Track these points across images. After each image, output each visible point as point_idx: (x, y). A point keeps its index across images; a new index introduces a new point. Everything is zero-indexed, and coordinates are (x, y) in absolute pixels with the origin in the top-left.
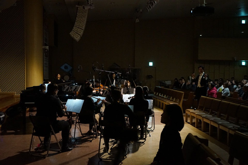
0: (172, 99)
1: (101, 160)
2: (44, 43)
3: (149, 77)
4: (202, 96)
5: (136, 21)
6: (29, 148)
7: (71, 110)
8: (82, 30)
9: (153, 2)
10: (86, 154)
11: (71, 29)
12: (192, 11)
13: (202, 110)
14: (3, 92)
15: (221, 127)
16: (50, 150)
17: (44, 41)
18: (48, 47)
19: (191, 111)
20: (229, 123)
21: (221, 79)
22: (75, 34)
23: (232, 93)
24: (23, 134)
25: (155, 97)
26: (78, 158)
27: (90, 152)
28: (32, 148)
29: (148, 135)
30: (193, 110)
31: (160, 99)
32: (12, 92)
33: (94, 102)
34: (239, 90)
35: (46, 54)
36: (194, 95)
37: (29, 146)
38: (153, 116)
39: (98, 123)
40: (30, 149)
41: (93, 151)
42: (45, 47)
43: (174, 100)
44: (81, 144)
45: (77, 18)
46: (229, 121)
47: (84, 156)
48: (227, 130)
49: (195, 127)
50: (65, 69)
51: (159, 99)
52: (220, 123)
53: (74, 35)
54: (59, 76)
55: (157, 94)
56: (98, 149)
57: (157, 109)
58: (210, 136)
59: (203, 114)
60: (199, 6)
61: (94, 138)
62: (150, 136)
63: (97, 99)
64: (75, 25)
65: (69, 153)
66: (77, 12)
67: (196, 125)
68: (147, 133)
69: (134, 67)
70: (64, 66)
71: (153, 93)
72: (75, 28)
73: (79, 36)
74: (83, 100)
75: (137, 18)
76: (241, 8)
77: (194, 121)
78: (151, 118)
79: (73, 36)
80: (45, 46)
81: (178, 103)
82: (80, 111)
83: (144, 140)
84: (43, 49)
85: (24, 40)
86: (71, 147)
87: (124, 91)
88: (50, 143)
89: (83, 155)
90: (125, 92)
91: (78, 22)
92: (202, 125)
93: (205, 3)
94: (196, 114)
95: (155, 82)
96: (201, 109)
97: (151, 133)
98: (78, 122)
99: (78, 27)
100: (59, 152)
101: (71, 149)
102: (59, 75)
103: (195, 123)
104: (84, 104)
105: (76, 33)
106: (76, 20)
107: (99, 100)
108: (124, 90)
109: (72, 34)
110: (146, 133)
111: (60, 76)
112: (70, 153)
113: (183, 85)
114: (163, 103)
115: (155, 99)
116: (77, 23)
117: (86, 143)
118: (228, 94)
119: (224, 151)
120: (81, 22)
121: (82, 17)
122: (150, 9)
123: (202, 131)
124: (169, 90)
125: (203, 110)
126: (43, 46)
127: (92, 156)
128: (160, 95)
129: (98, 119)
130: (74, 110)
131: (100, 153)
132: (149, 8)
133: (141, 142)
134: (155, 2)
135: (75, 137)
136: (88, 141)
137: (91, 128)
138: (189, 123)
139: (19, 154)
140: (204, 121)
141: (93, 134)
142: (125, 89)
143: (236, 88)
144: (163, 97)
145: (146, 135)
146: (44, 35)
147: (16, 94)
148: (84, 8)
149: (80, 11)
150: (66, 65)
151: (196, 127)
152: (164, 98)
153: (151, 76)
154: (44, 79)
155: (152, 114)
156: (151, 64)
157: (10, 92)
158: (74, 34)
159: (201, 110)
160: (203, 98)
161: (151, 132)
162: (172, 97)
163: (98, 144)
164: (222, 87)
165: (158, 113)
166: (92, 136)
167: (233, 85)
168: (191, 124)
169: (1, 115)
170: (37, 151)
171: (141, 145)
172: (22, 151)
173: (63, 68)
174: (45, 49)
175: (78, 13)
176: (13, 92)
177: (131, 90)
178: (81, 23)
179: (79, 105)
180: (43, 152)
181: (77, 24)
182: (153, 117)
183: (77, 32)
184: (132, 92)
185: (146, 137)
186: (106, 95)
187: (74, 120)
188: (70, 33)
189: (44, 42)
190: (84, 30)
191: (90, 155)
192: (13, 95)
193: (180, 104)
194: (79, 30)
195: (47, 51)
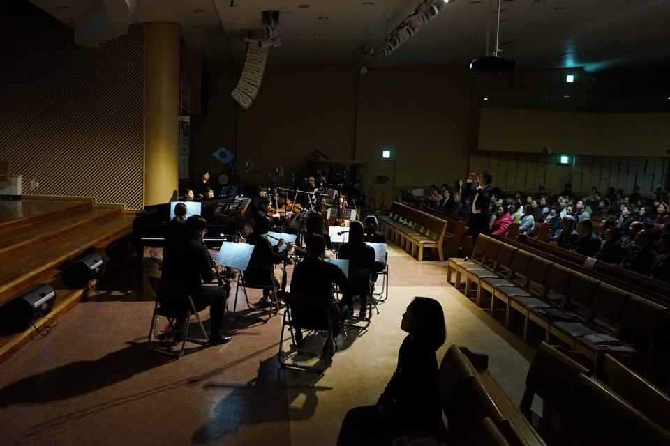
0: (424, 230)
1: (284, 366)
2: (181, 109)
3: (382, 179)
4: (480, 234)
5: (362, 72)
6: (148, 335)
7: (230, 263)
8: (254, 88)
9: (396, 39)
10: (254, 352)
11: (234, 87)
12: (471, 66)
13: (480, 261)
14: (101, 203)
15: (513, 304)
16: (187, 341)
17: (181, 103)
18: (188, 118)
20: (529, 295)
21: (520, 192)
22: (242, 95)
23: (540, 225)
25: (391, 225)
27: (264, 348)
28: (153, 333)
29: (374, 311)
30: (461, 261)
31: (401, 230)
32: (117, 203)
33: (273, 245)
34: (553, 219)
35: (184, 131)
36: (466, 228)
37: (149, 329)
38: (386, 273)
39: (281, 285)
40: (150, 337)
41: (270, 345)
42: (183, 117)
43: (427, 234)
44: (247, 328)
45: (246, 64)
46: (529, 292)
47: (252, 356)
48: (524, 312)
49: (464, 294)
50: (221, 157)
51: (398, 229)
52: (512, 295)
53: (240, 98)
54: (207, 176)
55: (396, 217)
56: (279, 341)
57: (394, 249)
58: (493, 317)
59: (479, 269)
60: (487, 55)
61: (272, 315)
62: (378, 313)
64: (241, 78)
65: (222, 348)
66: (247, 51)
67: (466, 290)
68: (372, 306)
69: (354, 160)
70: (219, 152)
71: (388, 215)
72: (242, 84)
73: (250, 100)
74: (253, 246)
75: (363, 65)
76: (566, 54)
77: (464, 280)
78: (380, 277)
79: (237, 98)
80: (183, 115)
81: (433, 241)
82: (246, 266)
83: (367, 323)
84: (179, 121)
86: (228, 336)
91: (248, 72)
92: (479, 291)
93: (497, 50)
94: (468, 270)
95: (393, 188)
96: (478, 258)
97: (379, 306)
98: (243, 285)
99: (247, 81)
100: (204, 346)
101: (228, 340)
102: (207, 174)
103: (465, 284)
105: (244, 93)
106: (244, 68)
109: (236, 94)
110: (370, 306)
111: (209, 176)
113: (445, 202)
114: (406, 239)
115: (392, 228)
116: (246, 74)
117: (256, 324)
118: (531, 226)
119: (517, 352)
120: (254, 71)
121: (257, 61)
122: (390, 52)
123: (477, 305)
124: (419, 213)
125: (482, 261)
126: (179, 117)
127: (267, 358)
128: (401, 220)
129: (280, 278)
130: (234, 264)
132: (387, 50)
133: (360, 327)
134: (400, 40)
135: (236, 310)
136: (261, 320)
137: (266, 294)
138: (453, 284)
139: (129, 347)
140: (482, 286)
141: (269, 305)
143: (547, 214)
144: (406, 226)
145: (370, 309)
147: (126, 206)
148: (260, 45)
149: (252, 49)
150: (223, 149)
151: (466, 294)
152: (404, 225)
153: (386, 177)
154: (180, 178)
155: (385, 268)
156: (386, 154)
157: (114, 203)
158: (239, 95)
159: (478, 260)
160: (483, 239)
161: (379, 303)
162: (423, 228)
163: (279, 329)
164: (520, 212)
167: (541, 207)
168: (456, 288)
169: (96, 262)
170: (164, 341)
171: (360, 334)
172: (135, 341)
173: (216, 155)
174: (183, 122)
175: (248, 54)
176: (121, 203)
177: (346, 212)
178: (253, 73)
179: (245, 255)
180: (174, 344)
181: (246, 76)
182: (386, 276)
183: (245, 91)
184: (347, 216)
185: (370, 316)
187: (236, 272)
188: (233, 93)
189: (182, 107)
190: (259, 87)
191: (263, 353)
192: (121, 210)
193: (437, 243)
194: (251, 88)
195: (187, 126)
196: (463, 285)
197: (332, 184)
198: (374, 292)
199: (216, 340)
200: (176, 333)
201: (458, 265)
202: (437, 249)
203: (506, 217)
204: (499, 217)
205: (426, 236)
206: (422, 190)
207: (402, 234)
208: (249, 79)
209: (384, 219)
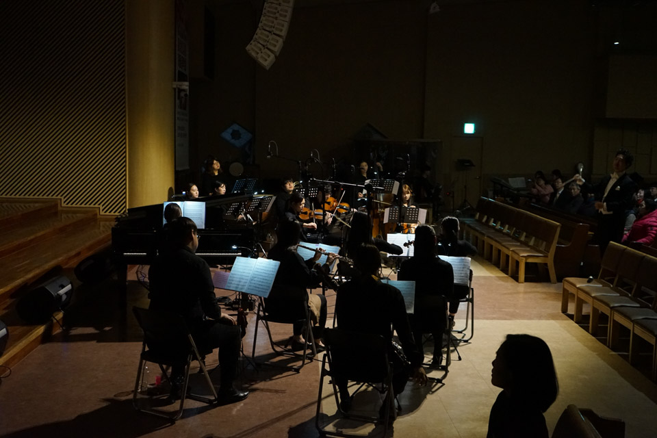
0: (526, 237)
1: (321, 433)
2: (177, 71)
3: (464, 165)
4: (611, 242)
5: (432, 11)
6: (133, 389)
7: (246, 288)
8: (278, 38)
10: (282, 414)
11: (249, 39)
13: (611, 281)
14: (69, 205)
16: (187, 397)
17: (177, 64)
18: (187, 83)
19: (578, 286)
22: (261, 50)
24: (119, 341)
25: (477, 231)
26: (262, 427)
27: (295, 409)
28: (140, 387)
29: (454, 356)
30: (583, 283)
31: (492, 238)
32: (92, 206)
35: (181, 102)
36: (590, 233)
38: (471, 300)
39: (318, 319)
40: (135, 392)
41: (304, 404)
42: (180, 83)
43: (531, 243)
47: (278, 419)
49: (588, 331)
50: (233, 138)
51: (488, 237)
53: (258, 53)
54: (217, 165)
55: (485, 219)
56: (317, 398)
57: (482, 265)
59: (611, 295)
61: (306, 361)
62: (460, 359)
63: (313, 250)
64: (260, 25)
65: (236, 408)
67: (590, 325)
68: (451, 348)
69: (422, 137)
70: (230, 130)
71: (473, 216)
72: (262, 34)
73: (272, 56)
74: (277, 263)
77: (587, 310)
78: (463, 306)
79: (253, 54)
80: (179, 80)
81: (540, 252)
83: (444, 373)
84: (175, 89)
85: (124, 66)
86: (243, 391)
87: (392, 215)
88: (189, 373)
89: (274, 417)
90: (395, 217)
91: (269, 16)
92: (610, 326)
94: (593, 295)
95: (480, 177)
96: (607, 277)
97: (462, 348)
98: (265, 318)
99: (267, 29)
100: (212, 405)
101: (245, 397)
102: (215, 162)
103: (589, 316)
104: (280, 273)
105: (264, 46)
106: (264, 11)
107: (318, 253)
108: (392, 212)
109: (252, 48)
110: (448, 349)
111: (219, 165)
112: (238, 408)
113: (558, 195)
114: (499, 251)
115: (479, 235)
116: (266, 20)
117: (284, 374)
120: (277, 15)
121: (281, 1)
123: (608, 347)
125: (615, 282)
126: (174, 83)
127: (299, 422)
128: (492, 223)
129: (317, 308)
130: (252, 288)
131: (320, 412)
133: (433, 379)
135: (256, 355)
136: (290, 369)
137: (297, 331)
138: (571, 317)
139: (107, 406)
140: (615, 319)
141: (302, 347)
142: (396, 210)
144: (500, 231)
145: (448, 353)
146: (177, 48)
147: (103, 210)
150: (236, 127)
151: (590, 331)
152: (504, 234)
153: (469, 161)
154: (177, 169)
155: (469, 293)
156: (469, 128)
157: (87, 205)
158: (256, 50)
159: (608, 281)
160: (614, 248)
161: (462, 344)
162: (525, 234)
163: (316, 381)
165: (485, 278)
166: (301, 353)
168: (576, 322)
169: (63, 287)
170: (154, 397)
171: (433, 390)
172: (115, 398)
173: (227, 135)
174: (180, 90)
176: (96, 206)
177: (412, 213)
178: (276, 18)
179: (266, 275)
180: (169, 402)
181: (266, 23)
182: (470, 304)
183: (265, 44)
184: (414, 218)
185: (448, 363)
186: (341, 229)
187: (254, 300)
188: (248, 47)
189: (178, 68)
190: (285, 37)
191: (294, 416)
192: (96, 215)
193: (547, 257)
194: (273, 39)
195: (186, 95)
196: (587, 317)
197: (390, 172)
198: (455, 328)
199: (227, 397)
200: (173, 387)
201: (579, 288)
202: (546, 264)
203: (649, 217)
204: (639, 217)
205: (529, 246)
206: (523, 178)
207: (494, 243)
208: (271, 27)
209: (468, 222)
